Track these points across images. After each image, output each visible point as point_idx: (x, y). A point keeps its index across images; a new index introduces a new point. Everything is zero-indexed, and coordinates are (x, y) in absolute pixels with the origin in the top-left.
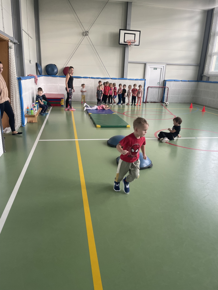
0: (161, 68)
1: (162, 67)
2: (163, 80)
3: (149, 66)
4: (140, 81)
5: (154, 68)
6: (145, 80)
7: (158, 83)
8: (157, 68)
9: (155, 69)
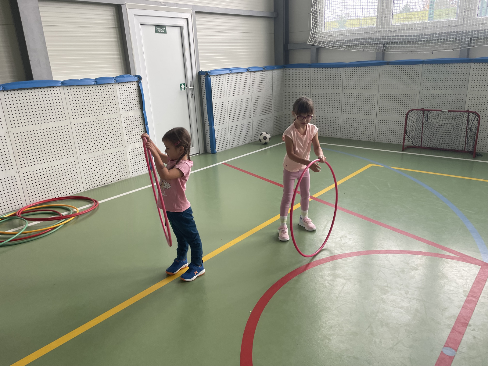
0: (181, 28)
1: (183, 23)
2: (195, 73)
3: (134, 17)
4: (117, 87)
5: (156, 26)
6: (136, 79)
7: (183, 86)
8: (165, 26)
9: (161, 29)
